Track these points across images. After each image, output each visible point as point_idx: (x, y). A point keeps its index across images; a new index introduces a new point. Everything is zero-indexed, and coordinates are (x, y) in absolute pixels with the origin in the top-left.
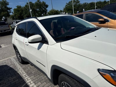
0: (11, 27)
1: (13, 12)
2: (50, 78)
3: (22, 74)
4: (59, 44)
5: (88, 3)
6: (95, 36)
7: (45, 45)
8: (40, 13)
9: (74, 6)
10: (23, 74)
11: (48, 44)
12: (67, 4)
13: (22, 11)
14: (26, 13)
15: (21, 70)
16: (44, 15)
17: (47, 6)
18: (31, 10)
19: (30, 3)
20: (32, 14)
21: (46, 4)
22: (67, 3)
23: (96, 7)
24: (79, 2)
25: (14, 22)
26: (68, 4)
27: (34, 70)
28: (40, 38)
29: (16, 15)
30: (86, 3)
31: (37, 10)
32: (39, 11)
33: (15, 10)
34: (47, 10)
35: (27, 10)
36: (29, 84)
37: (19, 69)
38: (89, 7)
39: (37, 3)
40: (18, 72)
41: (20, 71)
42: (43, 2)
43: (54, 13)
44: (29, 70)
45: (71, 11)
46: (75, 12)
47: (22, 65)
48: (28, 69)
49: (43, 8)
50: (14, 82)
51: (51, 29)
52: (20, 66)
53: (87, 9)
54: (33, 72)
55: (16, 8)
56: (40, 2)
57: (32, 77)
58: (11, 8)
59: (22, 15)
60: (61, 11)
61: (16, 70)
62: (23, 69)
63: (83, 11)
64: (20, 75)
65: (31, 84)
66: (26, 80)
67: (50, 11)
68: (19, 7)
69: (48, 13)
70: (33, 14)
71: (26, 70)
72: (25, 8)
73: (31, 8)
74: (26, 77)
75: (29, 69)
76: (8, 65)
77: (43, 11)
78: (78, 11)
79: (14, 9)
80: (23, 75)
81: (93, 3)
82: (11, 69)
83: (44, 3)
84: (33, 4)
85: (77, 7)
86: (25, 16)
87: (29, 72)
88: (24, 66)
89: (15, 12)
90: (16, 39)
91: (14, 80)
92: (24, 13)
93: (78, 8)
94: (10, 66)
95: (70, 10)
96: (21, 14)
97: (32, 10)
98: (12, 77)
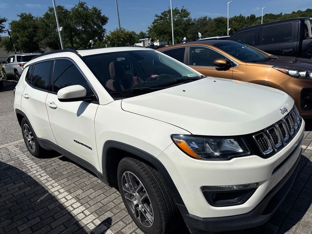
0: (4, 72)
1: (10, 30)
2: (102, 172)
3: (39, 177)
4: (119, 102)
5: (210, 19)
6: (184, 91)
7: (91, 106)
8: (84, 36)
9: (176, 24)
10: (42, 177)
11: (99, 104)
12: (156, 18)
13: (36, 28)
14: (46, 35)
15: (35, 169)
16: (95, 41)
17: (104, 20)
18: (60, 29)
19: (59, 8)
20: (62, 37)
21: (102, 15)
22: (156, 16)
23: (229, 29)
24: (188, 14)
25: (12, 59)
26: (161, 17)
27: (67, 169)
28: (83, 91)
29: (18, 38)
30: (206, 17)
31: (78, 28)
32: (83, 32)
33: (14, 25)
34: (104, 31)
35: (49, 26)
36: (56, 193)
37: (30, 168)
38: (212, 29)
39: (77, 10)
40: (29, 174)
41: (35, 172)
42: (95, 9)
43: (123, 38)
44: (54, 169)
45: (166, 37)
46: (178, 40)
47: (39, 159)
48: (53, 167)
49: (95, 24)
50: (21, 192)
51: (110, 78)
52: (32, 162)
53: (208, 33)
54: (64, 173)
55: (18, 19)
56: (86, 9)
57: (62, 181)
58: (4, 20)
59: (35, 39)
60: (143, 36)
61: (24, 170)
62: (41, 167)
63: (198, 38)
64: (35, 178)
65: (60, 193)
66: (50, 187)
67: (113, 34)
68: (26, 18)
69: (108, 38)
70: (67, 39)
71: (48, 170)
72: (44, 22)
73: (60, 22)
74: (48, 181)
75: (55, 167)
76: (3, 161)
77: (93, 31)
78: (185, 38)
79: (11, 22)
80: (42, 179)
81: (223, 18)
82: (10, 168)
83: (96, 12)
84: (67, 11)
85: (184, 26)
86: (43, 42)
87: (56, 173)
88: (44, 163)
89: (14, 31)
90: (27, 96)
91: (20, 189)
92: (40, 33)
93: (185, 30)
94: (8, 163)
95: (165, 33)
96: (31, 37)
97: (64, 29)
98: (15, 184)
